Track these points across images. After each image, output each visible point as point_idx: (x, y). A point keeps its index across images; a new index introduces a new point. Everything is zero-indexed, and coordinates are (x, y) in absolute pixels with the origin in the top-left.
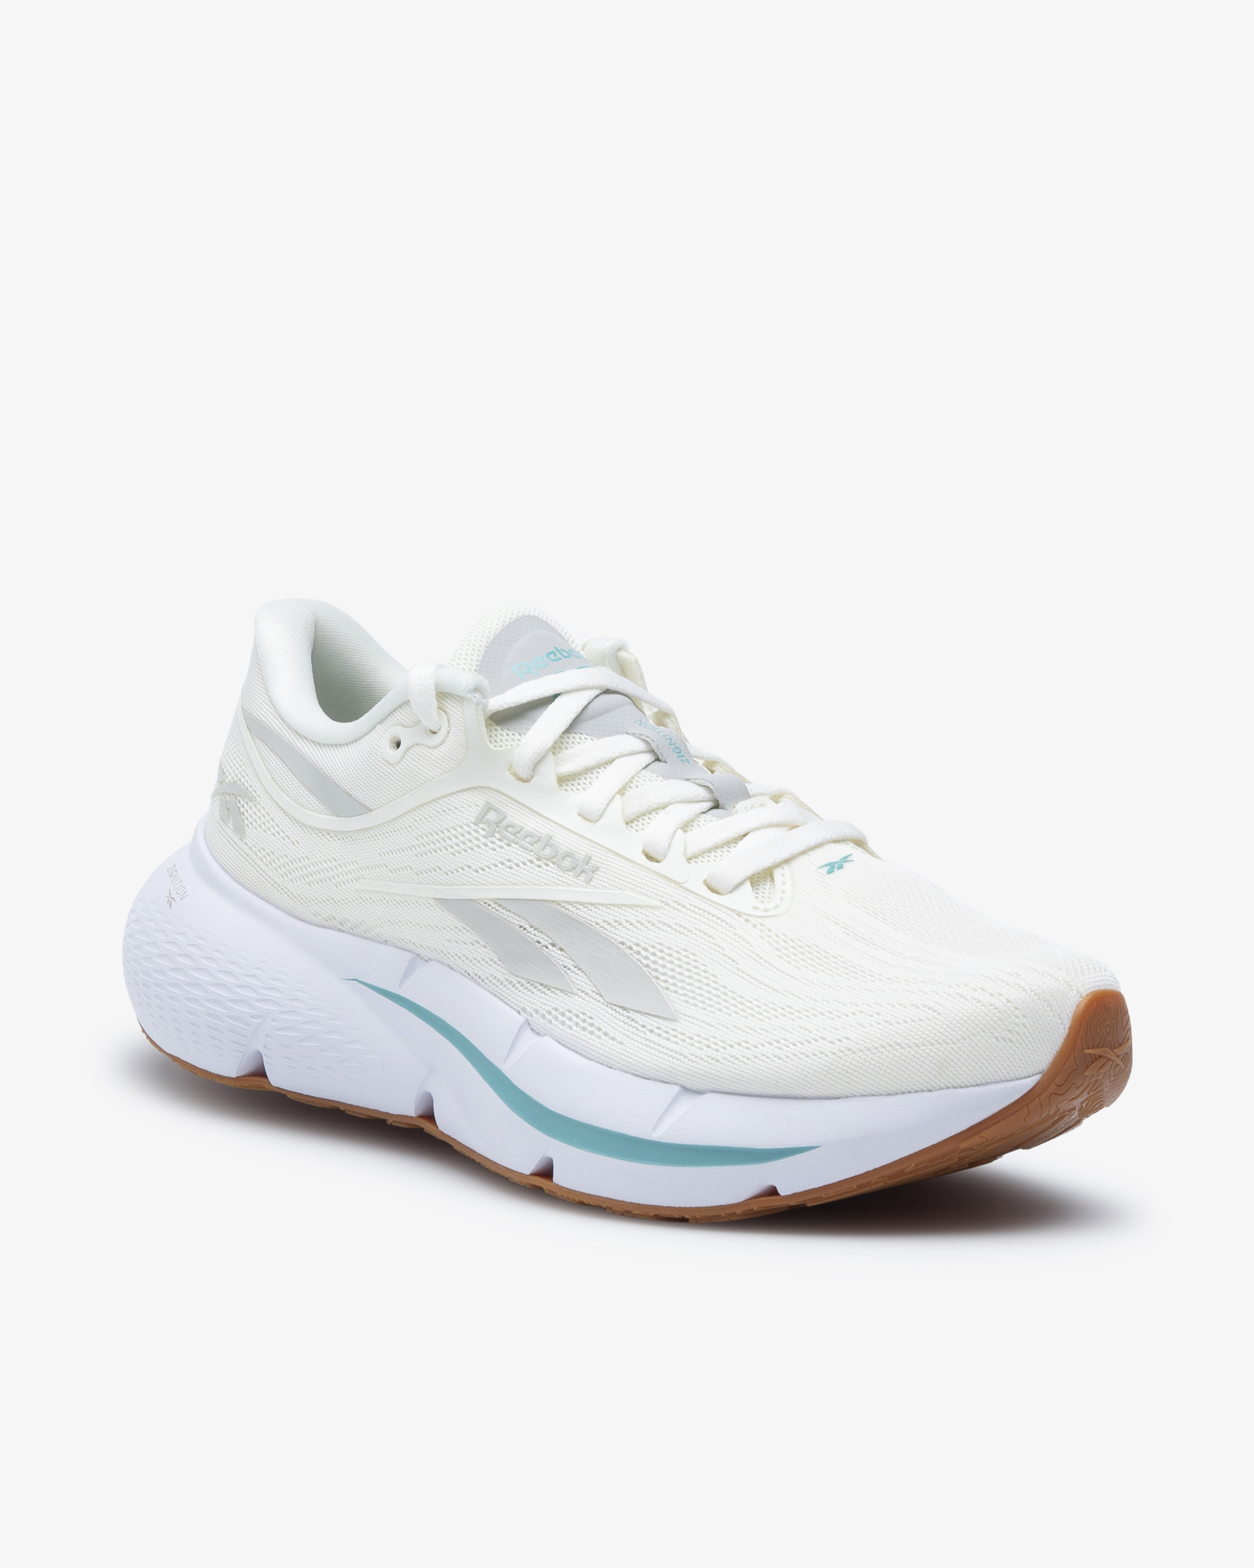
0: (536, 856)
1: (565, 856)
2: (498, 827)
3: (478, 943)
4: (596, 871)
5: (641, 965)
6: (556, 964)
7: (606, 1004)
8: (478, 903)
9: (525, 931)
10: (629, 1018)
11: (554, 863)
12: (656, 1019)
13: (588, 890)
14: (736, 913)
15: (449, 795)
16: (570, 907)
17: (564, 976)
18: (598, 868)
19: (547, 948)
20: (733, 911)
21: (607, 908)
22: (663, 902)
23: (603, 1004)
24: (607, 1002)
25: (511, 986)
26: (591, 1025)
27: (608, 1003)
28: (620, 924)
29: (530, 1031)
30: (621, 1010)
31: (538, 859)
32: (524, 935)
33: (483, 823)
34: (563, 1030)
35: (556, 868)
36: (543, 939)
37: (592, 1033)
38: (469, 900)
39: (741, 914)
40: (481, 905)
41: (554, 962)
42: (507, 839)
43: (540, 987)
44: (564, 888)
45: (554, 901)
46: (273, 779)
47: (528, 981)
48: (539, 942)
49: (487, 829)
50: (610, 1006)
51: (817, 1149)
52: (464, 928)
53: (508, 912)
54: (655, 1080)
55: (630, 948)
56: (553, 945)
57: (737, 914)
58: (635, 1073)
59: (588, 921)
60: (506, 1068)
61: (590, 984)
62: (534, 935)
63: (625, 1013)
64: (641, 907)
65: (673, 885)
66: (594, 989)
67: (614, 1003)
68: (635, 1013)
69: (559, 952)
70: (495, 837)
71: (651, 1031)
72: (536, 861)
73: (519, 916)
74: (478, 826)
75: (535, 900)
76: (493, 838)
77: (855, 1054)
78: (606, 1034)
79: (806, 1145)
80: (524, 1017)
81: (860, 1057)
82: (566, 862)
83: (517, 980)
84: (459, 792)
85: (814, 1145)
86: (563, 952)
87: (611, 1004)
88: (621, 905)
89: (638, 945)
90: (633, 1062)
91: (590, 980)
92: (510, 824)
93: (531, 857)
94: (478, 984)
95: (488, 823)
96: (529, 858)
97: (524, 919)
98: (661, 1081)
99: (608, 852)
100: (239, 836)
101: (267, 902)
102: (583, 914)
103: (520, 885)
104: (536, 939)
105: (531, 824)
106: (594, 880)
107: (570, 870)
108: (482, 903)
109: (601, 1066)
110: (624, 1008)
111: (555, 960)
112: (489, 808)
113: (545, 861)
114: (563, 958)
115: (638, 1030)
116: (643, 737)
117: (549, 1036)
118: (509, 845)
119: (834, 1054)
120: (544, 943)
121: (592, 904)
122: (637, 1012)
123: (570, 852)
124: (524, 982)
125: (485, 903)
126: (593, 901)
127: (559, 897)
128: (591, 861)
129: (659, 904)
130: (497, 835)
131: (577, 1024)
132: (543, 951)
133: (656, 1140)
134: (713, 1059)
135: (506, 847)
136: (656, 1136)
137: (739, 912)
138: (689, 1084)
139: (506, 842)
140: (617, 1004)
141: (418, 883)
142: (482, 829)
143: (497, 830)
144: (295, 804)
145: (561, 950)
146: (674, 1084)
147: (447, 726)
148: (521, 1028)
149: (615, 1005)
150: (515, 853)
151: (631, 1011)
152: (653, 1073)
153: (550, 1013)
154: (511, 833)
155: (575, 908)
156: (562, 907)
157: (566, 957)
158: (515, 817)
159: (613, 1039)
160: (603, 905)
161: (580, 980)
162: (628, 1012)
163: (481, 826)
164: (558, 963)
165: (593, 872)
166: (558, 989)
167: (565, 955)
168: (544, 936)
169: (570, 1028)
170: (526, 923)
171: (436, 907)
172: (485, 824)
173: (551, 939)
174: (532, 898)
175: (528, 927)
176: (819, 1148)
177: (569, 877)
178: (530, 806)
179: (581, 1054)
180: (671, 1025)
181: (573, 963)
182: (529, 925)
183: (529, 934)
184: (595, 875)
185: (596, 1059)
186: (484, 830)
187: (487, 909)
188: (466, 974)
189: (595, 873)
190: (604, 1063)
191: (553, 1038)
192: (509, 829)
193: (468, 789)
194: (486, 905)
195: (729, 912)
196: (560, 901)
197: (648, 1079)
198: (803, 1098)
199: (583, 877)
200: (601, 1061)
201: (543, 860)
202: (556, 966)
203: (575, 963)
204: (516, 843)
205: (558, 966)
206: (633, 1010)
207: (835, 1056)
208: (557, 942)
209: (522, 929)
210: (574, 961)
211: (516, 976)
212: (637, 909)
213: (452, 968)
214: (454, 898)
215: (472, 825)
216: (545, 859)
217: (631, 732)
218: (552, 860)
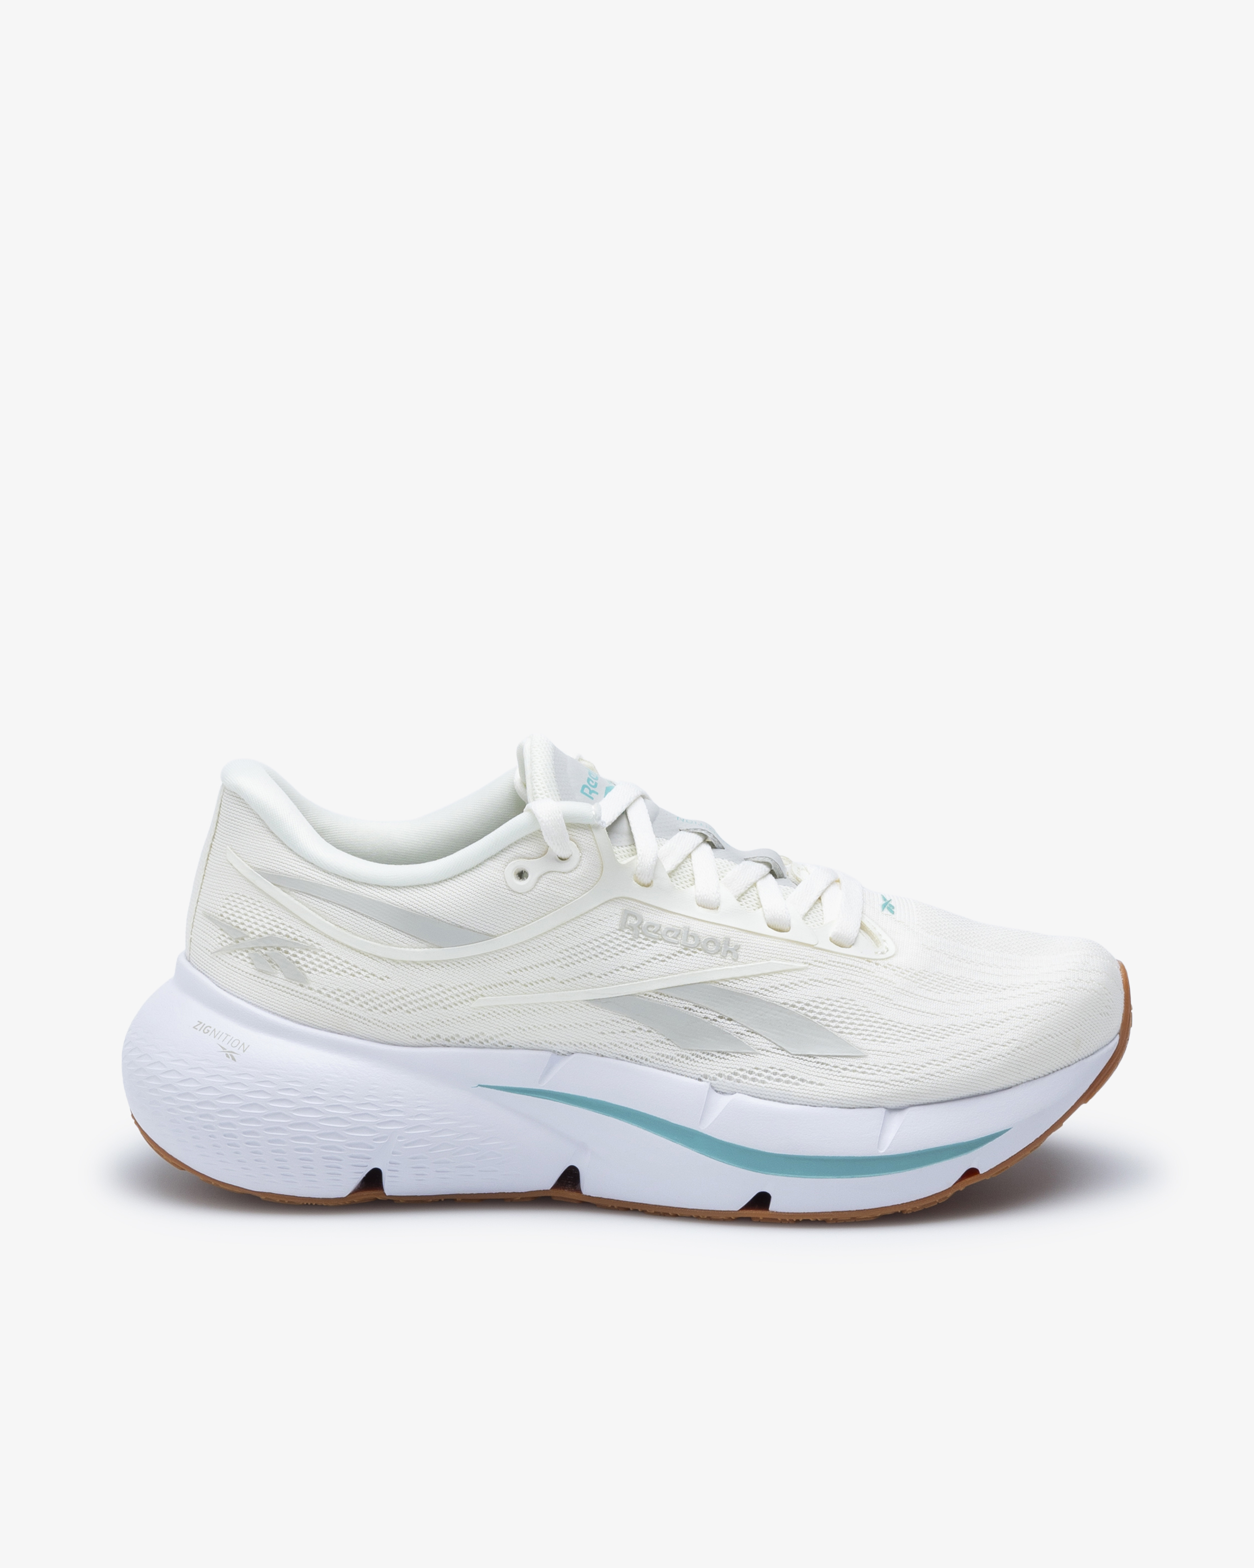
0: (683, 947)
1: (708, 942)
2: (641, 929)
3: (640, 1029)
4: (738, 949)
5: (809, 1018)
6: (729, 1032)
7: (791, 1056)
8: (638, 996)
9: (691, 1011)
10: (818, 1063)
11: (700, 950)
12: (844, 1058)
13: (739, 966)
14: (866, 959)
15: (592, 910)
16: (726, 983)
17: (741, 1041)
18: (740, 946)
19: (716, 1021)
20: (863, 958)
21: (759, 977)
22: (805, 963)
23: (788, 1056)
24: (791, 1054)
25: (684, 1059)
26: (785, 1076)
27: (794, 1055)
28: (776, 988)
29: (715, 1092)
30: (807, 1058)
31: (686, 949)
32: (691, 1015)
33: (626, 928)
34: (756, 1085)
35: (703, 953)
36: (710, 1014)
37: (787, 1082)
38: (629, 995)
39: (870, 960)
40: (642, 997)
41: (726, 1031)
42: (652, 938)
43: (718, 1055)
44: (718, 969)
45: (711, 982)
46: (336, 925)
47: (703, 1051)
48: (706, 1018)
49: (631, 932)
50: (796, 1057)
51: (1009, 1131)
52: (624, 1020)
53: (670, 998)
54: (861, 1107)
55: (793, 1006)
56: (721, 1017)
57: (867, 961)
58: (841, 1106)
59: (748, 992)
60: (705, 1128)
61: (768, 1042)
62: (700, 1013)
63: (811, 1059)
64: (789, 971)
65: (808, 948)
66: (774, 1046)
67: (800, 1053)
68: (823, 1058)
69: (728, 1022)
70: (641, 938)
71: (845, 1069)
72: (684, 951)
73: (682, 1000)
74: (623, 931)
75: (695, 984)
76: (639, 939)
77: (1023, 1050)
78: (802, 1080)
79: (1003, 1130)
80: (708, 1082)
81: (1027, 1052)
82: (709, 947)
83: (690, 1054)
84: (599, 906)
85: (1005, 1129)
86: (732, 1022)
87: (796, 1055)
88: (770, 973)
89: (799, 1002)
90: (839, 1098)
91: (767, 1039)
92: (649, 924)
93: (679, 948)
94: (641, 1064)
95: (631, 927)
96: (678, 949)
97: (688, 1001)
98: (865, 1107)
99: (740, 931)
100: (298, 983)
101: (349, 1036)
102: (741, 986)
103: (677, 974)
104: (703, 1015)
105: (666, 921)
106: (740, 957)
107: (716, 953)
108: (643, 995)
109: (805, 1107)
110: (810, 1056)
111: (726, 1030)
112: (627, 914)
113: (692, 950)
114: (733, 1027)
115: (831, 1070)
116: (699, 831)
117: (739, 1093)
118: (655, 942)
119: (1009, 1054)
120: (712, 1017)
121: (745, 977)
122: (825, 1056)
123: (709, 938)
124: (699, 1053)
125: (646, 995)
126: (747, 974)
127: (716, 977)
128: (731, 942)
129: (803, 965)
130: (641, 936)
131: (769, 1078)
132: (713, 1025)
133: (883, 1155)
134: (911, 1080)
135: (652, 944)
136: (883, 1151)
137: (868, 959)
138: (892, 1105)
139: (652, 940)
140: (803, 1053)
141: (563, 991)
142: (627, 933)
143: (640, 932)
144: (379, 945)
145: (730, 1020)
146: (878, 1107)
147: (579, 851)
148: (708, 1091)
149: (801, 1055)
150: (661, 947)
151: (818, 1057)
152: (860, 1102)
153: (735, 1074)
154: (653, 932)
155: (732, 983)
156: (720, 984)
157: (736, 1025)
158: (649, 917)
159: (812, 1083)
160: (755, 976)
161: (757, 1041)
162: (814, 1058)
163: (626, 931)
164: (730, 1031)
165: (736, 950)
166: (738, 1053)
167: (734, 1023)
168: (710, 1012)
169: (763, 1082)
170: (691, 1004)
171: (588, 1008)
172: (628, 928)
173: (718, 1013)
174: (692, 983)
175: (694, 1007)
176: (1010, 1130)
177: (717, 958)
178: (659, 906)
179: (779, 1102)
180: (862, 1061)
181: (745, 1029)
182: (694, 1005)
183: (695, 1013)
184: (739, 953)
185: (798, 1103)
186: (629, 934)
187: (649, 999)
188: (624, 1058)
189: (739, 950)
190: (807, 1104)
191: (745, 1094)
192: (650, 929)
193: (606, 902)
194: (647, 996)
195: (860, 960)
196: (718, 980)
197: (854, 1108)
198: (985, 1094)
199: (729, 956)
200: (805, 1103)
201: (690, 949)
202: (730, 1034)
203: (747, 1028)
204: (661, 940)
205: (731, 1033)
206: (820, 1056)
207: (1010, 1055)
208: (724, 1014)
209: (687, 1010)
210: (745, 1027)
211: (689, 1050)
212: (785, 973)
213: (602, 1056)
214: (612, 996)
215: (618, 932)
216: (692, 948)
217: (685, 828)
218: (698, 947)
